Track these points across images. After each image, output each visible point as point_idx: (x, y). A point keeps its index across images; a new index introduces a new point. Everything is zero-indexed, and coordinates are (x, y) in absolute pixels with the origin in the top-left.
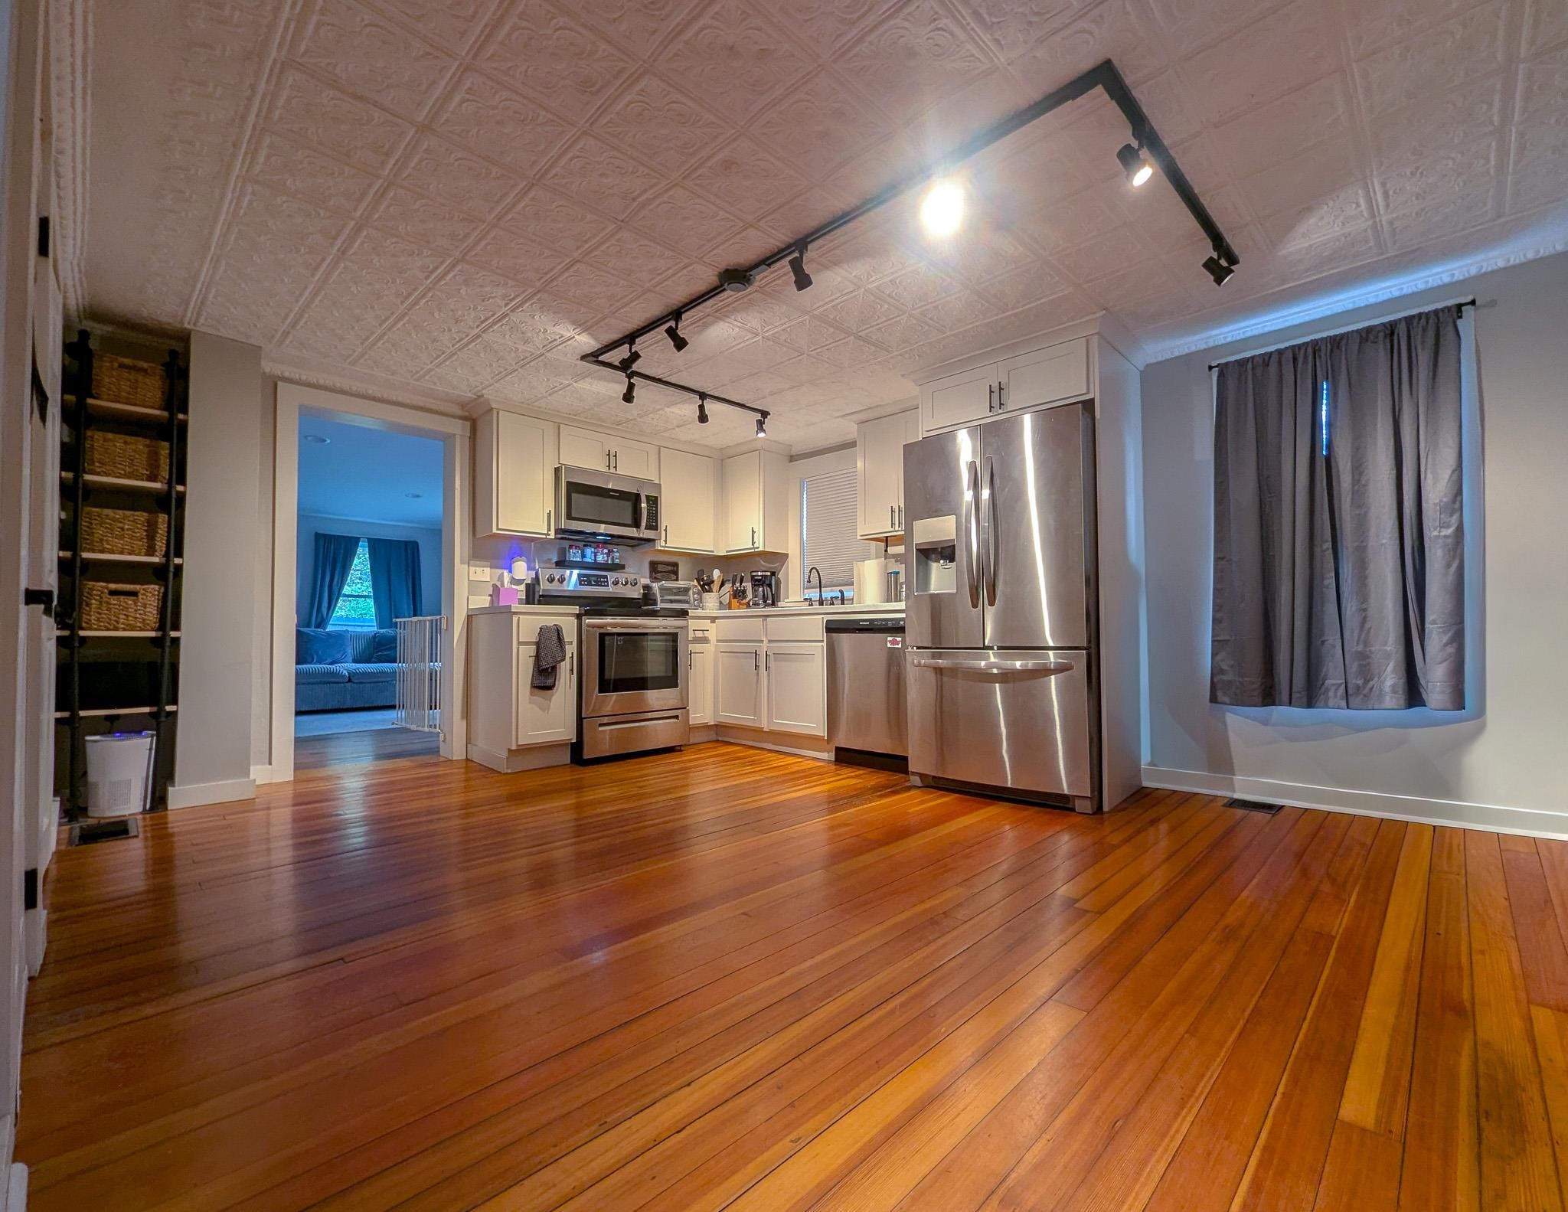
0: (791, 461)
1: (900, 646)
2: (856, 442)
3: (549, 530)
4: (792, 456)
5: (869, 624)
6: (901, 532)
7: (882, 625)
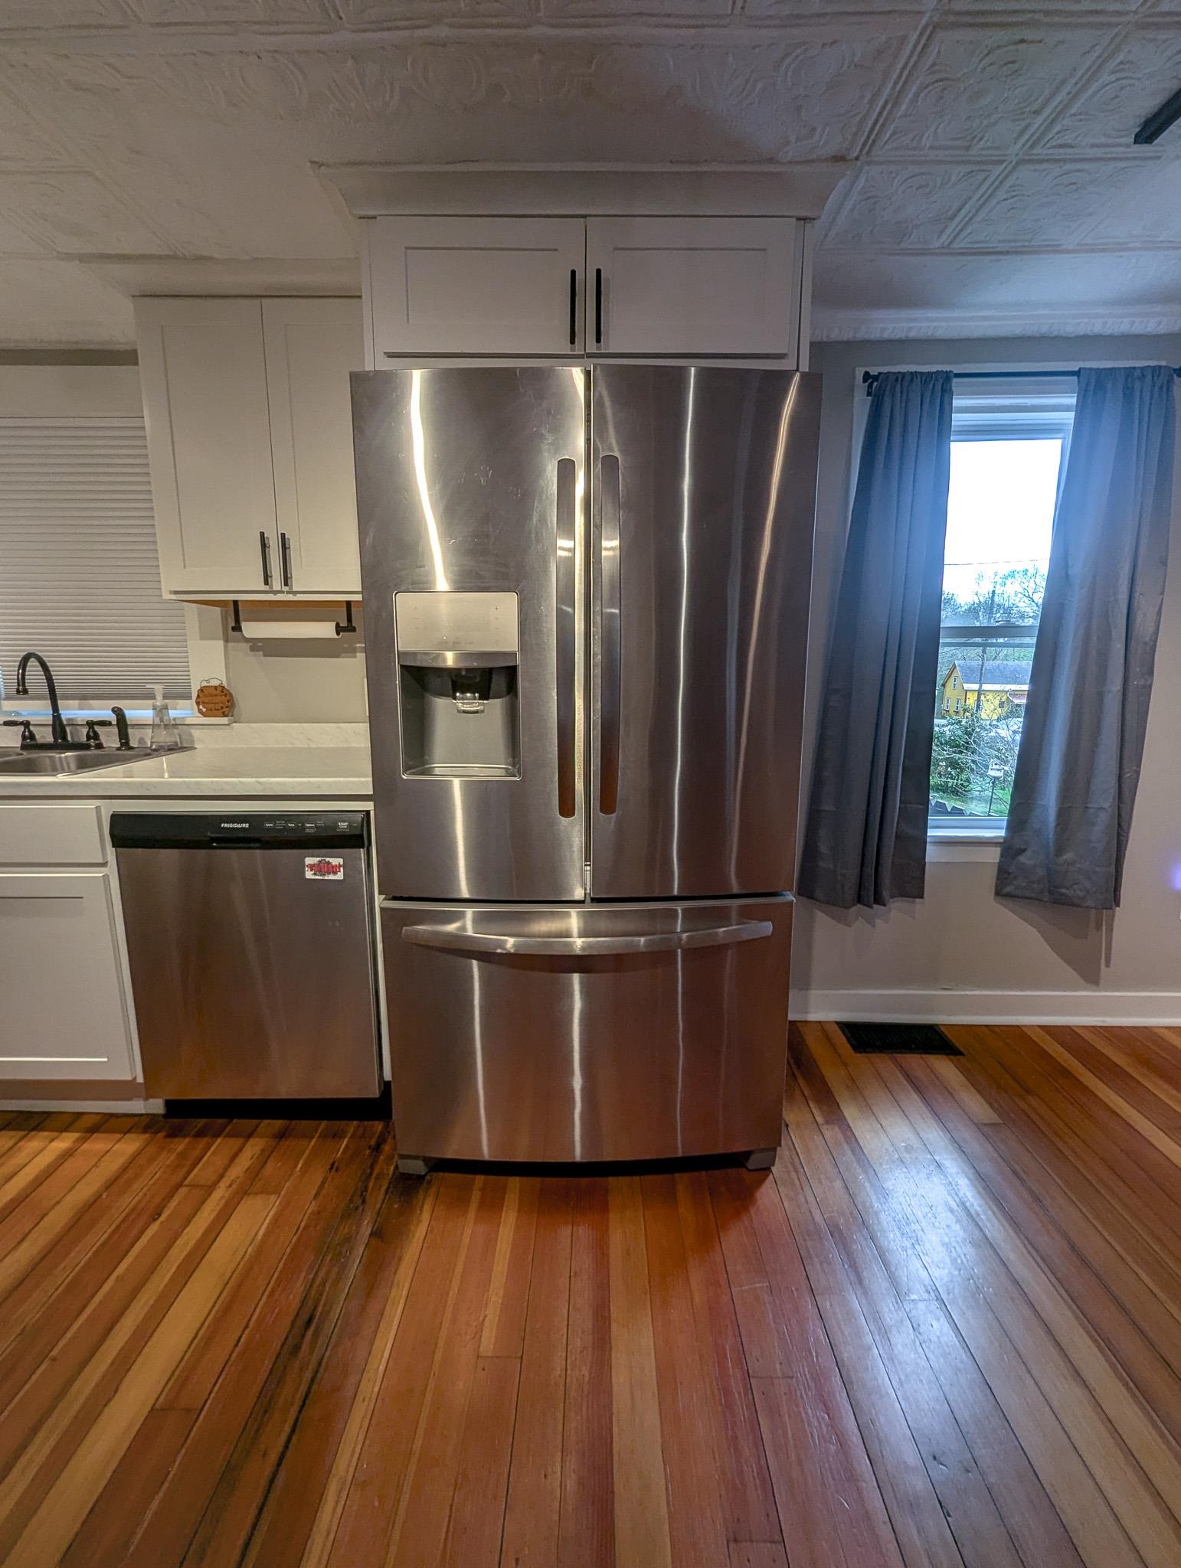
1: (340, 876)
2: (133, 351)
5: (247, 826)
6: (290, 597)
7: (286, 829)
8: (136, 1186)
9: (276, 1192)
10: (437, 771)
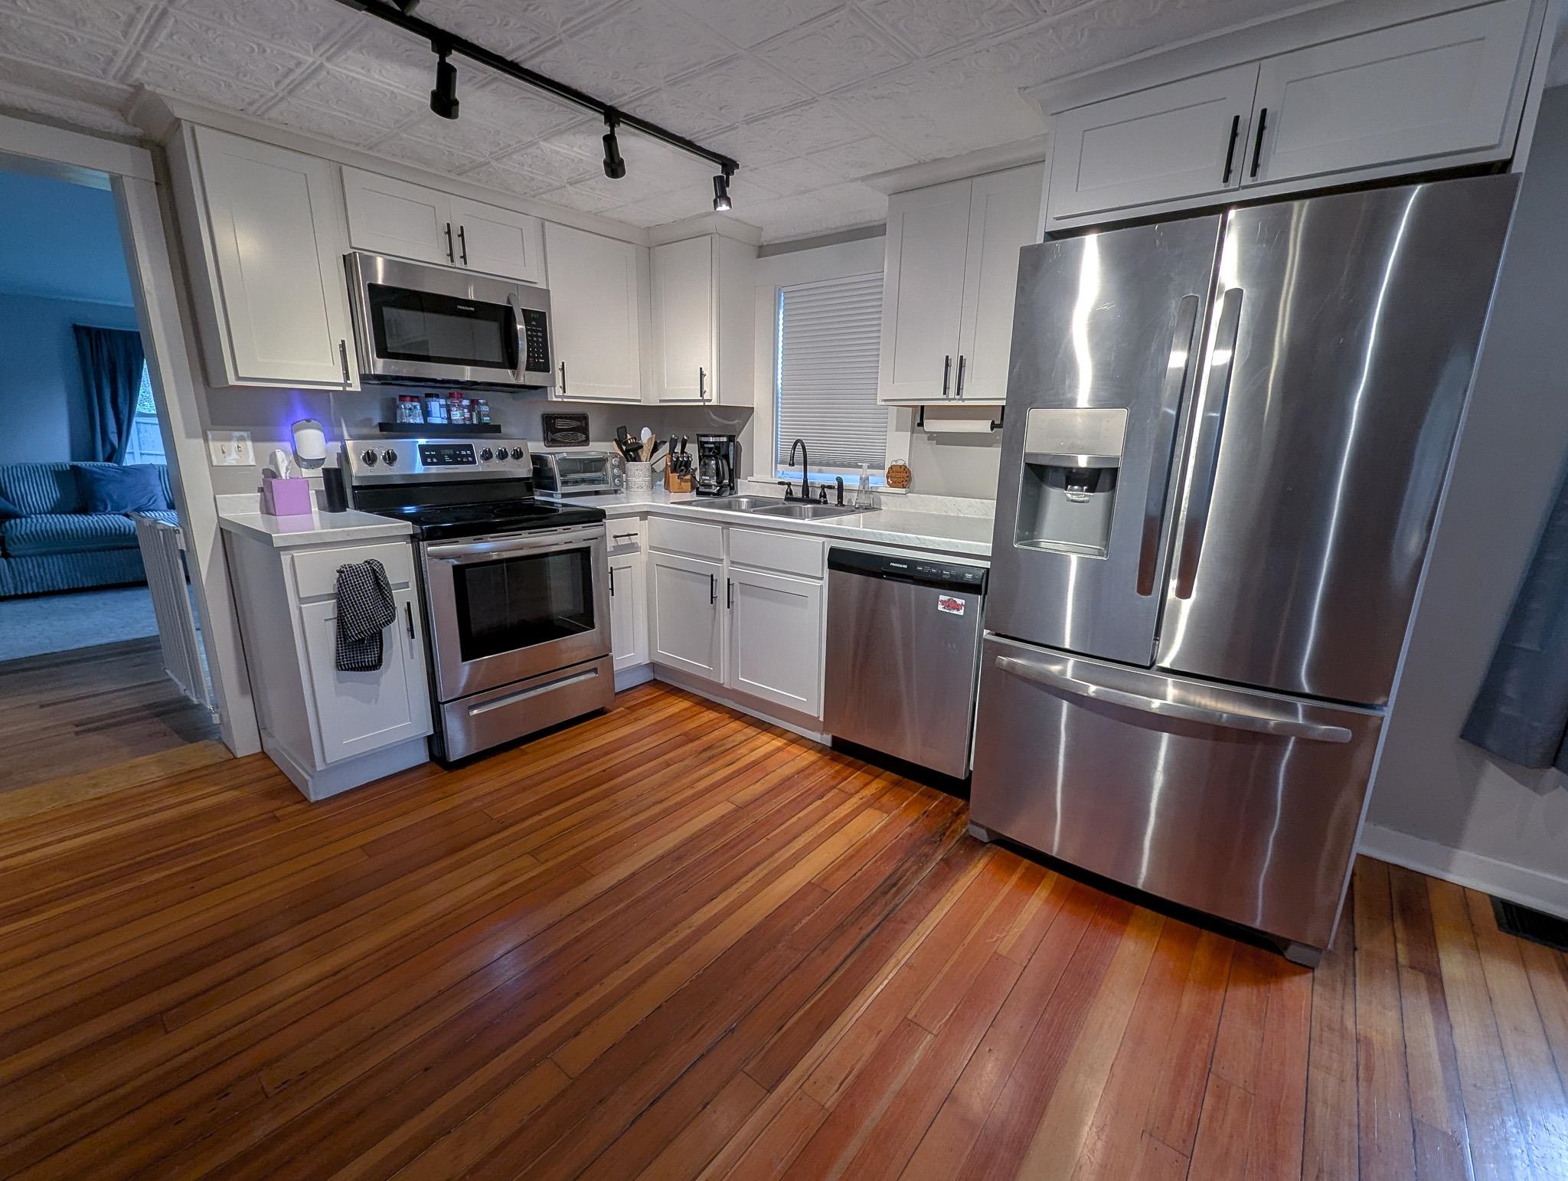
0: (759, 256)
1: (961, 612)
2: (885, 225)
3: (347, 376)
4: (761, 247)
5: (906, 567)
6: (960, 403)
7: (930, 573)
8: (812, 778)
9: (888, 812)
10: (1043, 545)
